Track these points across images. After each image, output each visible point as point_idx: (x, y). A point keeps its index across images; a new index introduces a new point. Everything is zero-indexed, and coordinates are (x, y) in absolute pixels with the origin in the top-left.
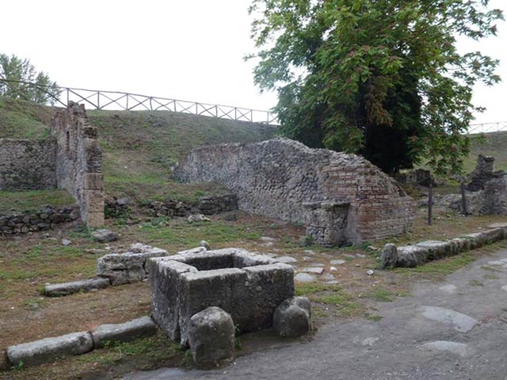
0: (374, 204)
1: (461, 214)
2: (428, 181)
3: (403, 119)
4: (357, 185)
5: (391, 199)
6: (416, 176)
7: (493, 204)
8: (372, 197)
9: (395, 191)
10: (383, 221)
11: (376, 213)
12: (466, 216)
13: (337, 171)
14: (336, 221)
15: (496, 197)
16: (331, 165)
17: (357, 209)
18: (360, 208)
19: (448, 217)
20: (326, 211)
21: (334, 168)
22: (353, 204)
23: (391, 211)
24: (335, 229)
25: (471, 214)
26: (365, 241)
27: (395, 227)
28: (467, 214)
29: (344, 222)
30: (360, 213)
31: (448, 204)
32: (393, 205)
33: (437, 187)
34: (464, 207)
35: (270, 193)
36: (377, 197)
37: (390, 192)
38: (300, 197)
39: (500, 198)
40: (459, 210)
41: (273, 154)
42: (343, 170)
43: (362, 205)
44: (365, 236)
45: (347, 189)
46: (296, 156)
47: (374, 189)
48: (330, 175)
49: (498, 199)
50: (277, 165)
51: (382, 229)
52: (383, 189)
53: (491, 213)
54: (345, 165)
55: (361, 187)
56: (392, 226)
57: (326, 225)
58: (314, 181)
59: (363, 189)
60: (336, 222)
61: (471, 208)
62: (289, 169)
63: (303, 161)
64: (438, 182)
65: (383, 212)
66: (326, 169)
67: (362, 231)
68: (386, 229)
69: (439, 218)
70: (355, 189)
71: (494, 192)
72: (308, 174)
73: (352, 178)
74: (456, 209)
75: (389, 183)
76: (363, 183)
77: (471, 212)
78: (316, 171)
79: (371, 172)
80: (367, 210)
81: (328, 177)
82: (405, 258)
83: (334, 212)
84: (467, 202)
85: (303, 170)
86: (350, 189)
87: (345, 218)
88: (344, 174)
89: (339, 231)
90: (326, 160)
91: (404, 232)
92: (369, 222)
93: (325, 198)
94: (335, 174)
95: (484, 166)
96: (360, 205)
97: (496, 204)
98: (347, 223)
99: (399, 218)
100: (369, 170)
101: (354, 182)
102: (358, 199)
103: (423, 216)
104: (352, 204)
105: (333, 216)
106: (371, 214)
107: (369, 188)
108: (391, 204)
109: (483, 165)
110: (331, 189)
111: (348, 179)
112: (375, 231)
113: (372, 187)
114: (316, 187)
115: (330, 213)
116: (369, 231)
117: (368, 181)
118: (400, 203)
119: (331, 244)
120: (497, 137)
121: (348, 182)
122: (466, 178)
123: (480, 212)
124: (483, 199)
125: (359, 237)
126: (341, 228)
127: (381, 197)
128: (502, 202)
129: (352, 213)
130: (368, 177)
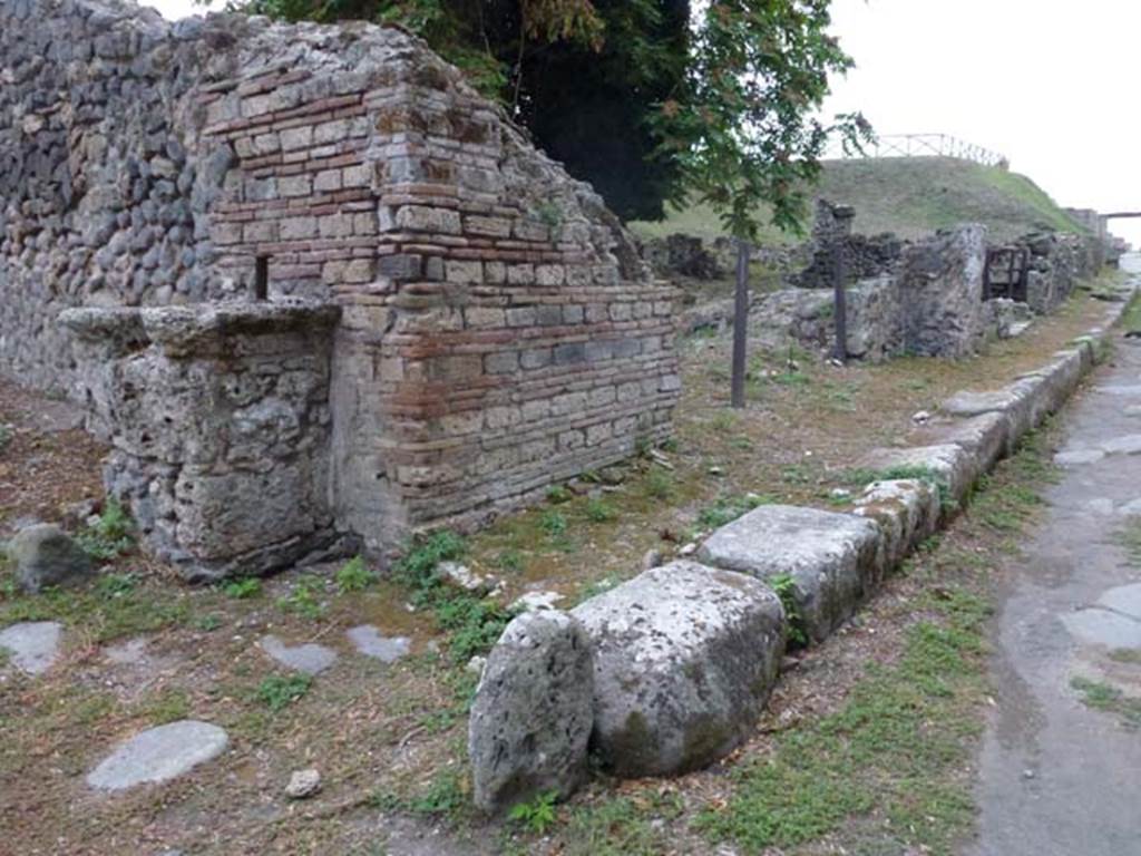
0: (473, 315)
1: (827, 357)
2: (701, 262)
3: (637, 49)
4: (376, 199)
5: (577, 289)
6: (668, 254)
7: (918, 322)
8: (462, 274)
9: (599, 250)
10: (534, 408)
11: (493, 364)
12: (845, 363)
13: (272, 120)
14: (245, 421)
15: (930, 300)
16: (243, 89)
17: (378, 344)
18: (392, 337)
19: (793, 368)
20: (174, 358)
21: (259, 106)
22: (356, 317)
23: (575, 354)
24: (243, 466)
25: (860, 357)
26: (421, 530)
27: (594, 433)
28: (848, 357)
29: (304, 419)
30: (394, 369)
31: (786, 320)
32: (586, 322)
33: (723, 279)
34: (841, 328)
35: (25, 273)
36: (498, 271)
37: (571, 250)
38: (130, 283)
39: (943, 301)
40: (823, 344)
41: (16, 64)
42: (302, 110)
43: (403, 320)
44: (426, 500)
45: (325, 225)
46: (98, 64)
47: (475, 224)
48: (243, 148)
49: (935, 305)
50: (33, 124)
51: (528, 450)
52: (533, 232)
53: (913, 354)
54: (306, 76)
55: (394, 208)
56: (583, 429)
57: (179, 449)
58: (176, 195)
59: (406, 217)
60: (246, 427)
61: (861, 336)
62: (78, 140)
63: (127, 85)
64: (725, 265)
65: (531, 360)
66: (223, 113)
67: (405, 473)
68: (551, 445)
69: (764, 373)
70: (363, 223)
71: (925, 281)
72: (149, 156)
73: (347, 155)
74: (810, 339)
75: (566, 206)
76: (404, 182)
77: (861, 350)
78: (181, 136)
79: (453, 116)
80: (431, 351)
81: (234, 163)
82: (649, 711)
83: (230, 361)
84: (849, 315)
85: (129, 135)
86: (335, 224)
87: (318, 397)
88: (301, 136)
89: (275, 481)
90: (219, 63)
91: (641, 453)
92: (448, 422)
93: (228, 283)
94: (264, 143)
95: (830, 229)
96: (393, 316)
97: (931, 323)
98: (329, 426)
99: (616, 384)
100: (438, 102)
101: (354, 177)
102: (380, 284)
103: (706, 368)
104: (349, 316)
105: (221, 393)
106: (456, 369)
107: (450, 220)
108: (574, 313)
109: (828, 225)
110: (248, 230)
111: (325, 164)
112: (486, 465)
113: (464, 214)
114: (190, 224)
115: (197, 369)
116: (446, 470)
117: (432, 170)
118: (622, 310)
119: (216, 560)
120: (842, 171)
121: (327, 180)
122: (788, 260)
123: (884, 349)
124: (894, 305)
125: (393, 507)
126: (289, 459)
127: (515, 273)
128: (948, 314)
129: (352, 365)
130: (437, 146)
